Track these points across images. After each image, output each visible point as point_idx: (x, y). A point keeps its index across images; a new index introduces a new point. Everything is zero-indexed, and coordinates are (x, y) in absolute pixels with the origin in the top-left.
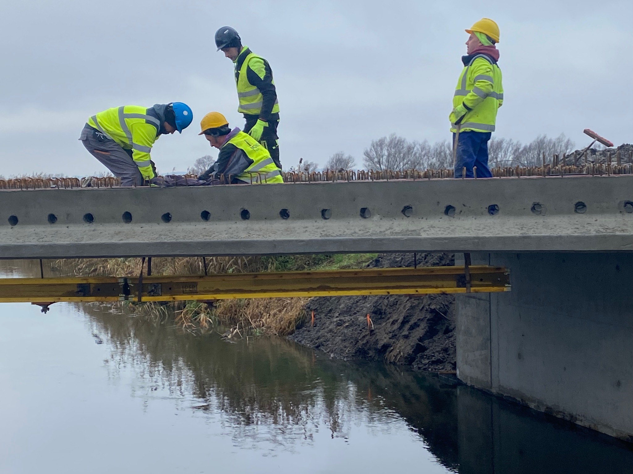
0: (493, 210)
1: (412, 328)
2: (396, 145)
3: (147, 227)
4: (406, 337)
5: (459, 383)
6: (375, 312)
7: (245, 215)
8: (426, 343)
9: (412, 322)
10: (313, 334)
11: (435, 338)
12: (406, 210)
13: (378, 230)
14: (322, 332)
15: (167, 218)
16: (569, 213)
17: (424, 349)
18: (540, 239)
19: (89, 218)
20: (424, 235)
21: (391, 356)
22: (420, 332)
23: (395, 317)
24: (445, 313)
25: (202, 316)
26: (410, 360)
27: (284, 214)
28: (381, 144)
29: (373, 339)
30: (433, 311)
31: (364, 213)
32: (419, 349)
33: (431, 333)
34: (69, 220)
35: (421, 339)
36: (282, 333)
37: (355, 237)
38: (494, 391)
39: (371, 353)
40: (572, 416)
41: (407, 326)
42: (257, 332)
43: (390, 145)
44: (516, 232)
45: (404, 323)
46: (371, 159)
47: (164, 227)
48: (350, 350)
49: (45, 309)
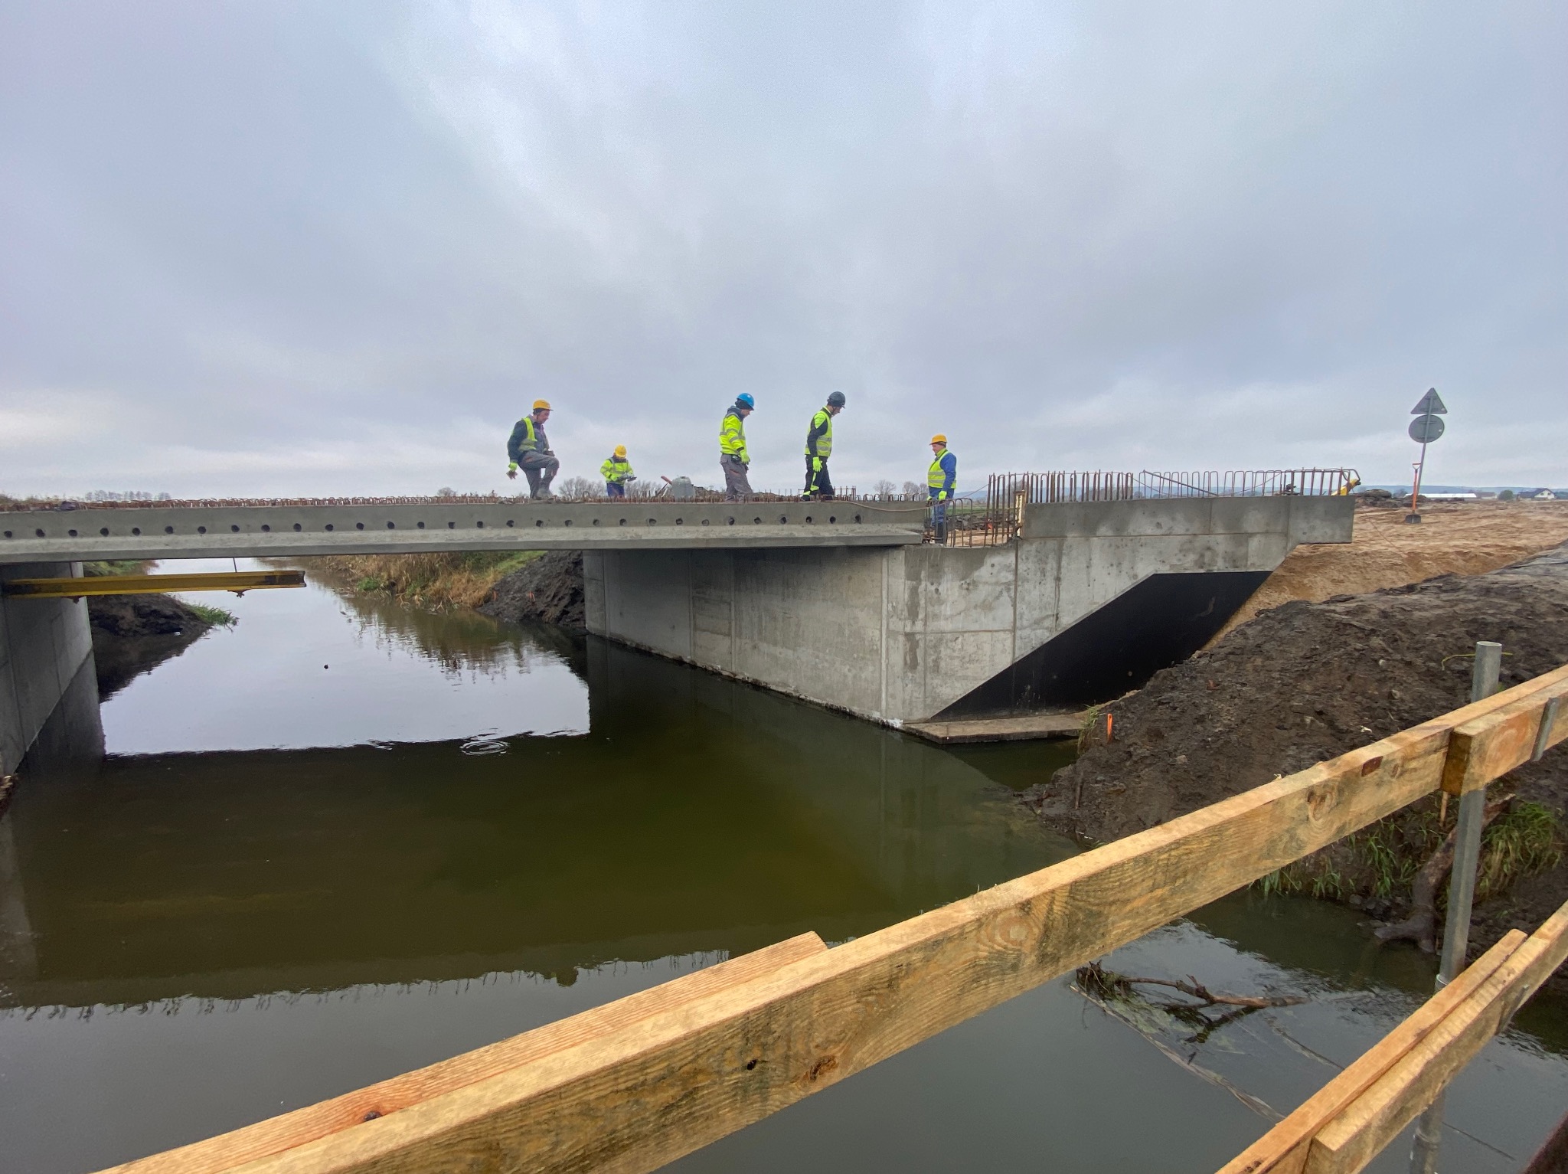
0: (567, 523)
1: (560, 600)
2: (581, 484)
3: (313, 534)
4: (556, 605)
5: (588, 633)
6: (537, 591)
7: (391, 526)
8: (569, 609)
9: (560, 596)
10: (495, 606)
11: (576, 605)
12: (510, 524)
13: (489, 536)
14: (501, 605)
15: (329, 528)
16: (616, 526)
17: (568, 613)
18: (595, 542)
19: (266, 528)
20: (520, 540)
21: (546, 618)
22: (565, 601)
23: (548, 593)
24: (582, 590)
25: (416, 597)
26: (559, 619)
27: (421, 525)
28: (571, 482)
29: (534, 608)
30: (574, 589)
31: (480, 525)
32: (565, 613)
33: (573, 602)
34: (249, 529)
35: (565, 607)
36: (475, 606)
37: (472, 541)
38: (607, 636)
39: (533, 617)
40: (650, 648)
41: (557, 599)
42: (456, 606)
43: (577, 484)
44: (581, 538)
45: (554, 597)
46: (564, 492)
47: (327, 534)
48: (518, 615)
49: (240, 594)
